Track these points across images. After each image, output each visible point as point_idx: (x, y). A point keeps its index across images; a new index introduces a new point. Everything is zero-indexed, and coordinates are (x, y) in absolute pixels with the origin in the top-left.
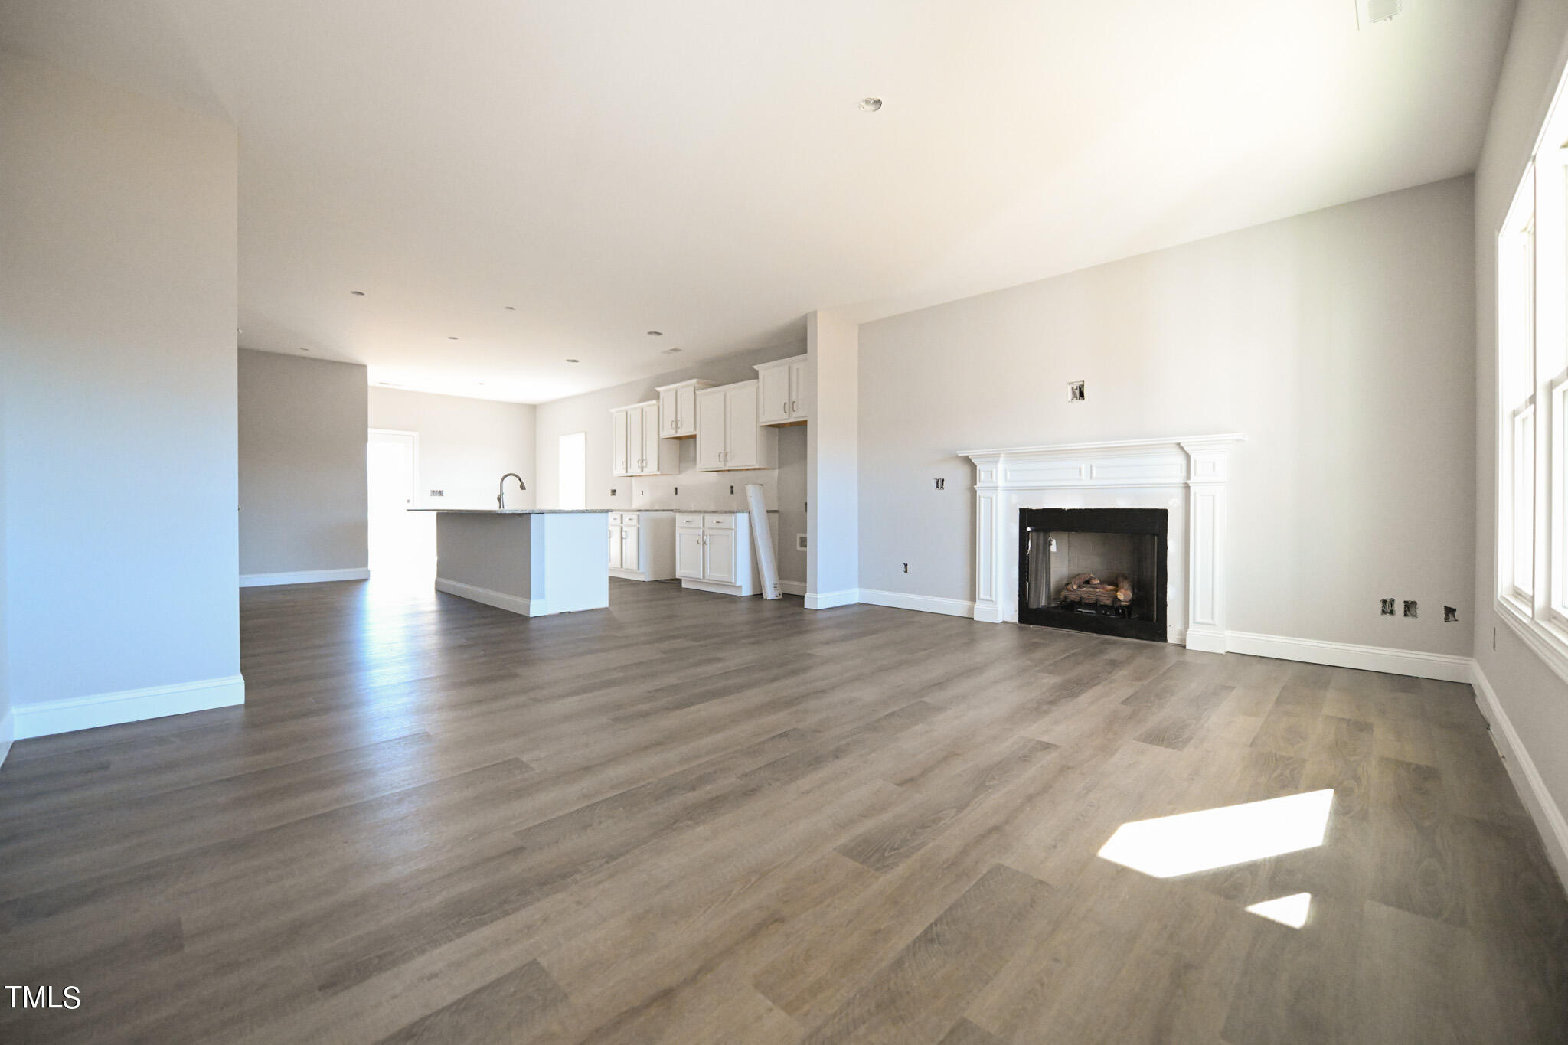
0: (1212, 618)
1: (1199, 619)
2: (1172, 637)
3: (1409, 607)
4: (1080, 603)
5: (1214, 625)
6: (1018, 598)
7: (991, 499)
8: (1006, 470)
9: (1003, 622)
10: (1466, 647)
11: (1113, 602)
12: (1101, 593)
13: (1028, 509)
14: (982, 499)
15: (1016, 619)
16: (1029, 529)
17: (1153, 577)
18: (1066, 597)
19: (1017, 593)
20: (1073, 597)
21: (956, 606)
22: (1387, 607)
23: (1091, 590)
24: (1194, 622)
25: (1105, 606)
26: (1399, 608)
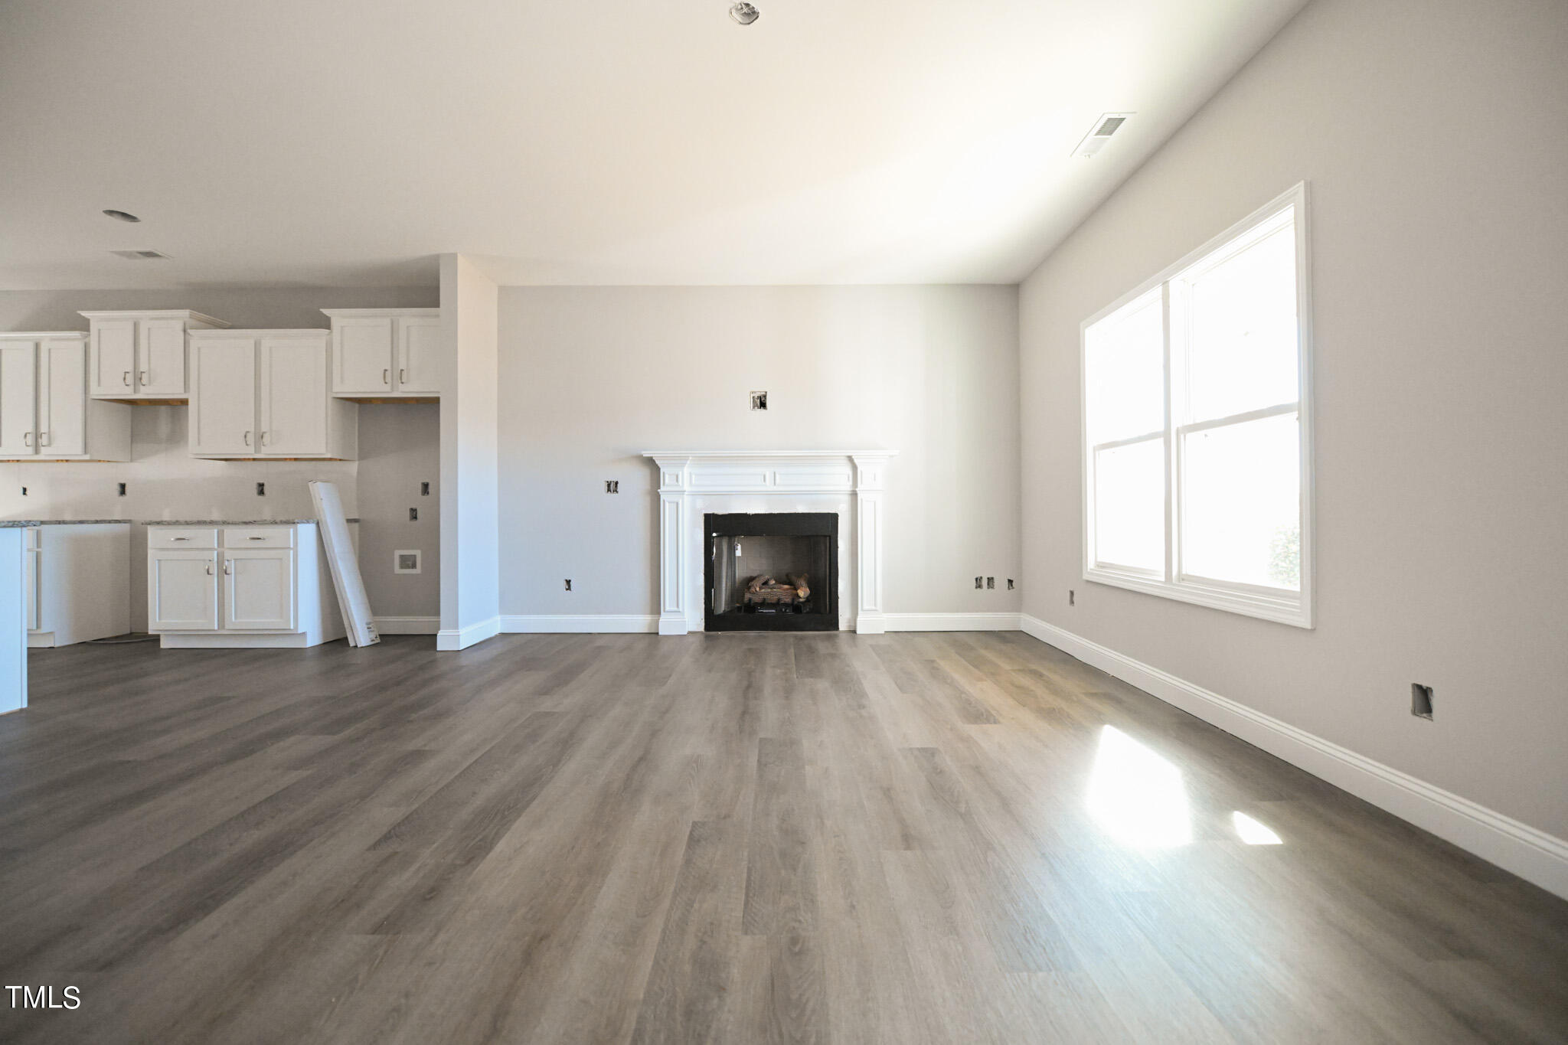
0: (875, 605)
1: (866, 607)
2: (843, 625)
3: (990, 580)
4: (764, 604)
5: (876, 610)
6: (704, 606)
7: (677, 503)
8: (691, 474)
9: (689, 633)
10: (1017, 606)
11: (793, 599)
12: (782, 593)
13: (713, 514)
14: (667, 504)
15: (702, 628)
16: (714, 535)
17: (826, 574)
18: (750, 600)
19: (703, 601)
20: (757, 599)
21: (637, 622)
22: (978, 580)
23: (769, 590)
24: (862, 610)
25: (786, 605)
26: (985, 582)
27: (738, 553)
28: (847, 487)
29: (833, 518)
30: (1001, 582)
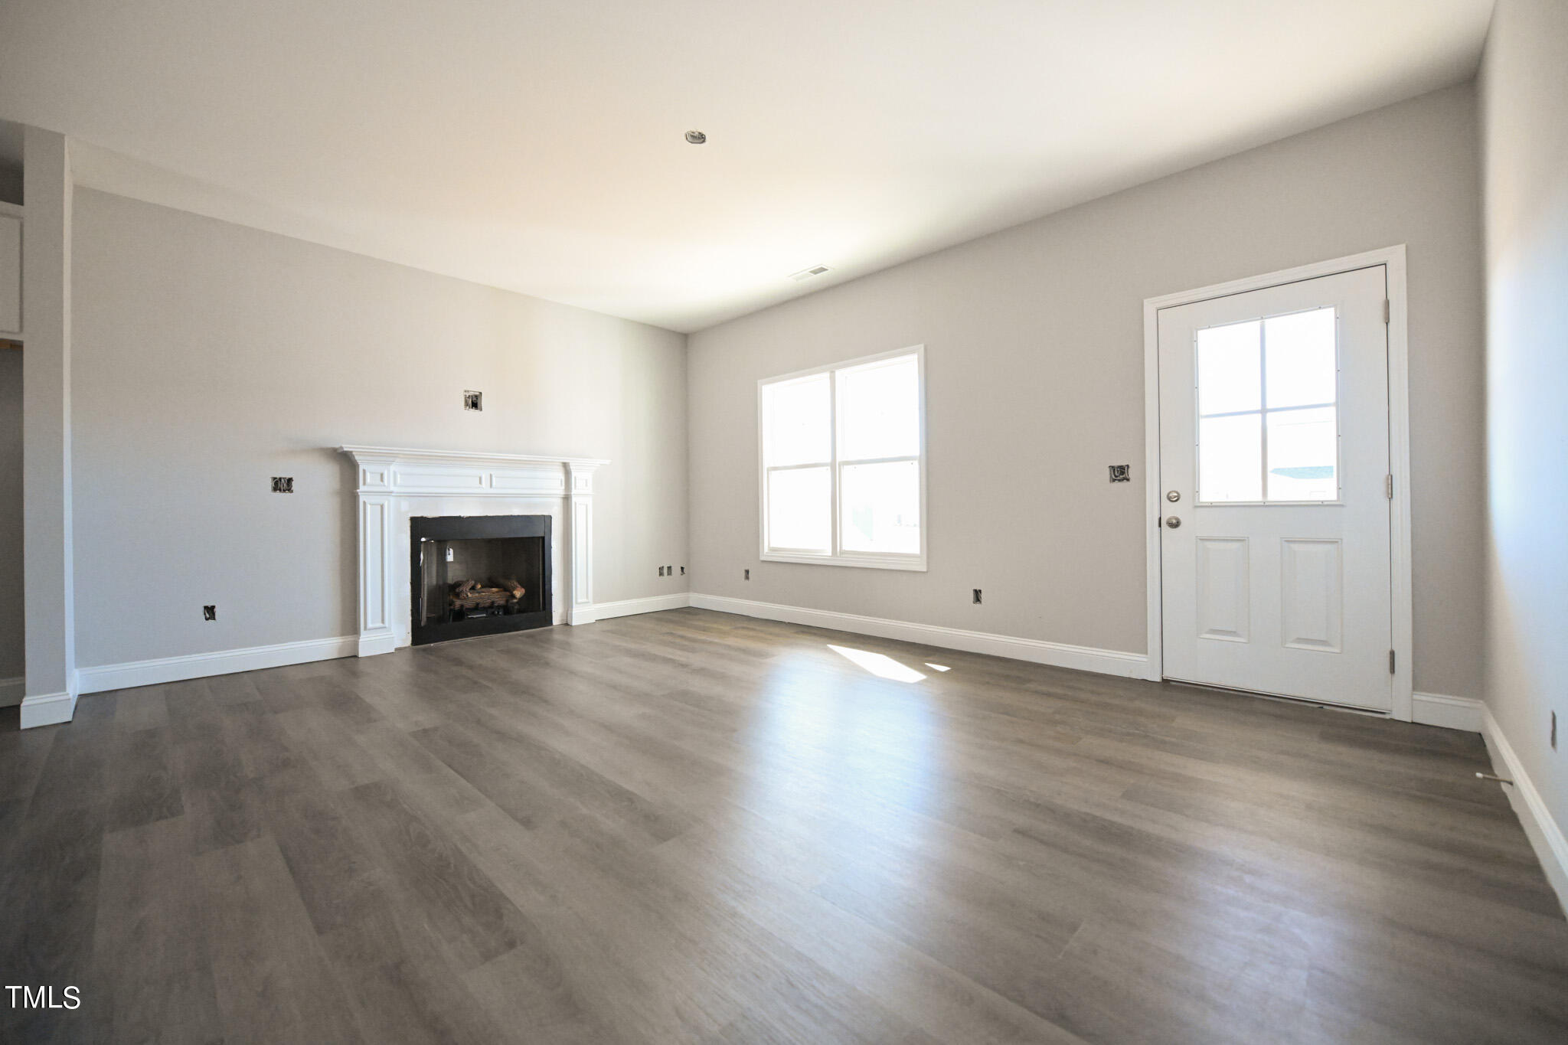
0: (587, 597)
1: (579, 601)
2: (556, 620)
3: (669, 568)
4: (476, 608)
5: (588, 602)
6: (410, 618)
7: (382, 507)
8: (395, 473)
9: (396, 649)
10: (687, 588)
11: (507, 601)
12: (494, 595)
13: (422, 517)
14: (369, 507)
15: (408, 642)
16: (423, 539)
17: (539, 572)
18: (462, 606)
19: (410, 613)
20: (469, 604)
22: (661, 569)
23: (477, 595)
24: (577, 603)
25: (499, 607)
26: (665, 571)
27: (450, 558)
28: (560, 491)
29: (547, 520)
30: (676, 570)
